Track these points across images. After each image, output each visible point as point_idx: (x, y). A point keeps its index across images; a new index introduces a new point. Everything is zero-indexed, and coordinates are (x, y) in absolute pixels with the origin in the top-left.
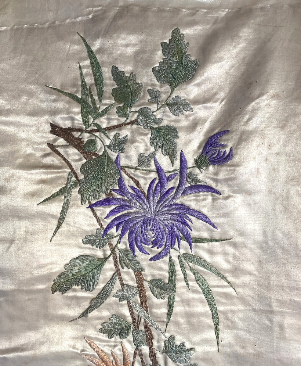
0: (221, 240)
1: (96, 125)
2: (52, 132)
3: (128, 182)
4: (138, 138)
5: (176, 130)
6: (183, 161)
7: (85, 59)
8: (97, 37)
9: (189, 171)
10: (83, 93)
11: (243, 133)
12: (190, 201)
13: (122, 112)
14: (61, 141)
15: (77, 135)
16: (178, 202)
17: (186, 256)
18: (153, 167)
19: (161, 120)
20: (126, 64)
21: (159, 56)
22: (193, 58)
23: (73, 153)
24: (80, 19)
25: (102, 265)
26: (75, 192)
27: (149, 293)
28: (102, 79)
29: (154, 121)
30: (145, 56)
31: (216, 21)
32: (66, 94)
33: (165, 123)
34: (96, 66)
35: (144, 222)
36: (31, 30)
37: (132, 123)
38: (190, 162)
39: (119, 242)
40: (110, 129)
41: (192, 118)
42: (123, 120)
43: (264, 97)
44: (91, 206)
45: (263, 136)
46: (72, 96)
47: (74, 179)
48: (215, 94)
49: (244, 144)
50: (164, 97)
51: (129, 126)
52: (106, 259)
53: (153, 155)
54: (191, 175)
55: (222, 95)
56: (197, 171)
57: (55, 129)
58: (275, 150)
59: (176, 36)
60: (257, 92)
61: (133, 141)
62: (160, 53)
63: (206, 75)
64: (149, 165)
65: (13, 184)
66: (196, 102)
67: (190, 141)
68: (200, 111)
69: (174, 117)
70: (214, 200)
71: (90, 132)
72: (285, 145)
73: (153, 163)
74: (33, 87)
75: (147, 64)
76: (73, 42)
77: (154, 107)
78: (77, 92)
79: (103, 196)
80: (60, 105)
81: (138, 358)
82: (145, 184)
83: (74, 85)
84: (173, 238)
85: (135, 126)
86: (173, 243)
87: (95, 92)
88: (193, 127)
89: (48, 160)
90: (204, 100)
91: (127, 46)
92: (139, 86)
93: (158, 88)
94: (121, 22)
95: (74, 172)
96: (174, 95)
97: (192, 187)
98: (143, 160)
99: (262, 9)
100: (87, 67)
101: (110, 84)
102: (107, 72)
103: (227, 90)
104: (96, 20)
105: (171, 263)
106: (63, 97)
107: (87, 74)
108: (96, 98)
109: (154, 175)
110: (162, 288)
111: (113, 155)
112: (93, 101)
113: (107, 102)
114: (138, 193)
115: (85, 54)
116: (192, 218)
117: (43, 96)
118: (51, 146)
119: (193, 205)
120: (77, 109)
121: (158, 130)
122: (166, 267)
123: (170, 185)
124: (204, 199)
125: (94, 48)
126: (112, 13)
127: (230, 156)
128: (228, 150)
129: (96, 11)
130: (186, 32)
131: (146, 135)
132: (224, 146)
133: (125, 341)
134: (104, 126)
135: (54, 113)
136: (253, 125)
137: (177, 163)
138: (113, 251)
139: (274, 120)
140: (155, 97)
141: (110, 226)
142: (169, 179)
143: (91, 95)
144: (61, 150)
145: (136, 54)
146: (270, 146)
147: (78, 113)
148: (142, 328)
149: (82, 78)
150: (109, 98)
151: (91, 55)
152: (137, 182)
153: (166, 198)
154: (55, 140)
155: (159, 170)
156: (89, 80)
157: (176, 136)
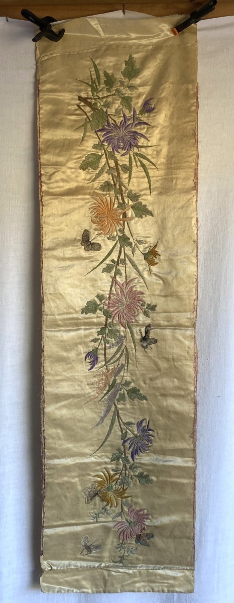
0: (151, 146)
1: (97, 96)
2: (78, 100)
3: (111, 122)
4: (116, 102)
5: (131, 98)
6: (135, 112)
7: (92, 68)
8: (97, 58)
9: (137, 116)
10: (92, 83)
11: (159, 98)
12: (137, 129)
13: (108, 90)
14: (82, 104)
15: (89, 100)
16: (133, 130)
17: (137, 154)
18: (122, 115)
19: (125, 94)
20: (110, 70)
21: (124, 66)
22: (138, 67)
23: (88, 109)
24: (90, 50)
25: (100, 158)
26: (89, 125)
27: (121, 172)
28: (100, 76)
29: (122, 94)
30: (118, 66)
31: (147, 51)
32: (85, 83)
33: (127, 95)
34: (97, 71)
35: (118, 139)
36: (69, 55)
37: (113, 95)
38: (138, 112)
39: (108, 148)
40: (103, 98)
41: (138, 92)
42: (109, 94)
43: (167, 83)
44: (96, 132)
45: (167, 100)
46: (87, 84)
47: (88, 120)
48: (148, 82)
49: (159, 103)
50: (126, 83)
51: (111, 97)
52: (102, 155)
53: (122, 109)
54: (137, 118)
55: (150, 83)
56: (140, 116)
57: (80, 98)
58: (172, 106)
59: (131, 58)
60: (164, 81)
61: (113, 103)
62: (124, 65)
63: (143, 74)
64: (120, 114)
65: (64, 121)
66: (140, 86)
67: (138, 103)
68: (141, 90)
69: (130, 92)
70: (148, 128)
71: (95, 99)
72: (176, 103)
73: (122, 113)
74: (70, 80)
75: (119, 69)
76: (87, 61)
77: (122, 88)
78: (89, 82)
79: (101, 128)
80: (82, 87)
81: (116, 200)
82: (119, 122)
83: (88, 79)
84: (131, 146)
85: (114, 96)
86: (131, 148)
87: (97, 82)
88: (139, 96)
89: (78, 112)
90: (143, 84)
91: (110, 62)
92: (116, 79)
93: (124, 80)
94: (107, 52)
95: (88, 117)
96: (130, 83)
97: (138, 123)
98: (118, 112)
99: (166, 46)
100: (93, 71)
101: (103, 78)
102: (101, 73)
103: (152, 81)
104: (97, 51)
105: (130, 156)
106: (84, 84)
107: (93, 74)
108: (97, 84)
109: (122, 119)
110: (126, 169)
111: (105, 110)
112: (96, 86)
113: (102, 86)
114: (116, 126)
115: (92, 66)
116: (139, 137)
117: (75, 84)
118: (78, 106)
119: (138, 131)
120: (90, 89)
121: (124, 98)
122: (128, 160)
123: (130, 122)
124: (144, 128)
125: (96, 63)
126: (104, 48)
127: (153, 109)
128: (153, 106)
129: (97, 47)
130: (135, 56)
131: (119, 100)
132: (151, 104)
133: (111, 193)
134: (101, 97)
135: (80, 91)
136: (163, 95)
137: (132, 113)
138: (105, 151)
139: (172, 93)
140: (122, 84)
141: (104, 141)
142: (129, 120)
143: (95, 83)
144: (82, 108)
145: (114, 66)
146: (170, 104)
147: (90, 91)
148: (118, 187)
149: (91, 76)
150: (103, 84)
151: (95, 66)
152: (115, 121)
153: (128, 128)
154: (80, 103)
155: (124, 116)
156: (94, 77)
157: (131, 101)
